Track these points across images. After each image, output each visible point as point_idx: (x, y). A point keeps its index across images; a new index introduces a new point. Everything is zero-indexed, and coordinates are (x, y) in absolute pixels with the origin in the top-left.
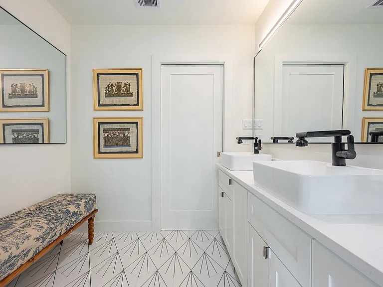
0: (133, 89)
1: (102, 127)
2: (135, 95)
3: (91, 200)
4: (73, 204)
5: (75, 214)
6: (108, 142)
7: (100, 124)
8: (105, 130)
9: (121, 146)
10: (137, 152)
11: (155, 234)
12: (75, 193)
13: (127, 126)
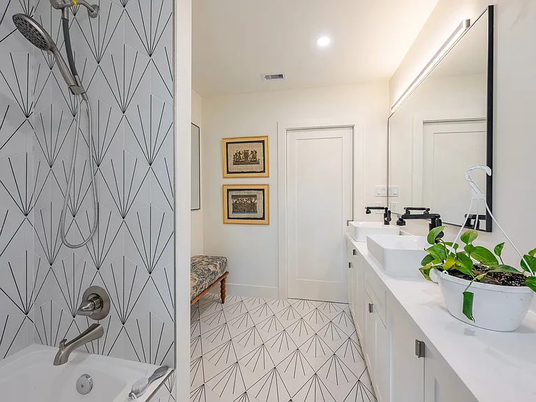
0: (259, 156)
1: (231, 193)
2: (262, 163)
3: (224, 263)
4: (212, 264)
5: (214, 272)
6: (236, 208)
7: (228, 190)
8: (233, 196)
9: (249, 212)
10: (263, 218)
11: (281, 301)
12: (210, 255)
13: (254, 193)
